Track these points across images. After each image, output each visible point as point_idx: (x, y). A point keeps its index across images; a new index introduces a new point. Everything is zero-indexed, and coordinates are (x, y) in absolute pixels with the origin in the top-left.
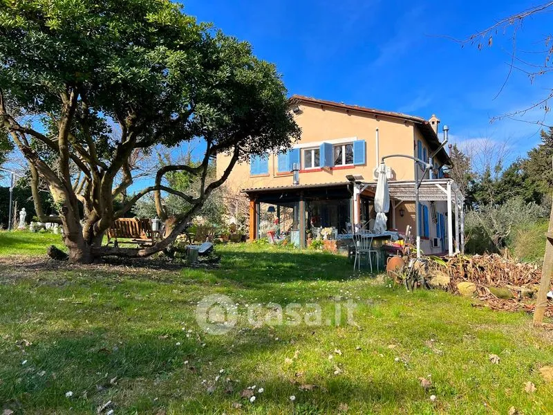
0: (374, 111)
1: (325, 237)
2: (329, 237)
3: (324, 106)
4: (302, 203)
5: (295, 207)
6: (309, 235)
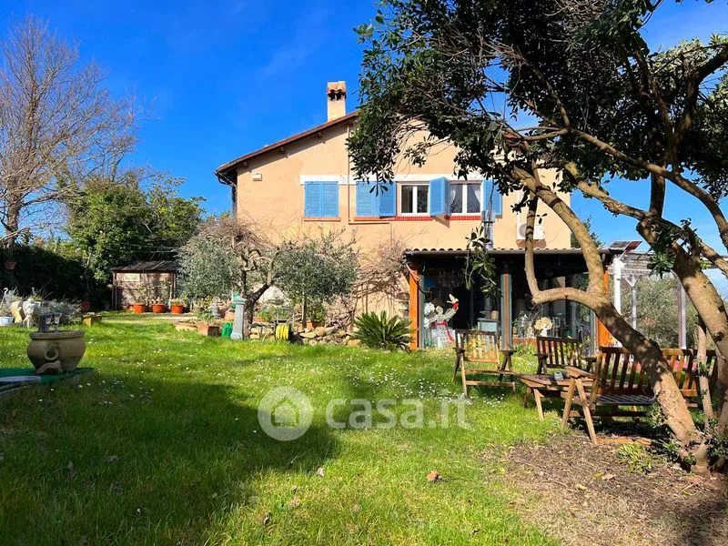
4: (506, 278)
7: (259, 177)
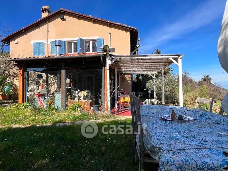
0: (108, 22)
1: (82, 98)
2: (85, 98)
3: (79, 17)
4: (63, 72)
5: (58, 75)
6: (69, 97)
7: (17, 42)
